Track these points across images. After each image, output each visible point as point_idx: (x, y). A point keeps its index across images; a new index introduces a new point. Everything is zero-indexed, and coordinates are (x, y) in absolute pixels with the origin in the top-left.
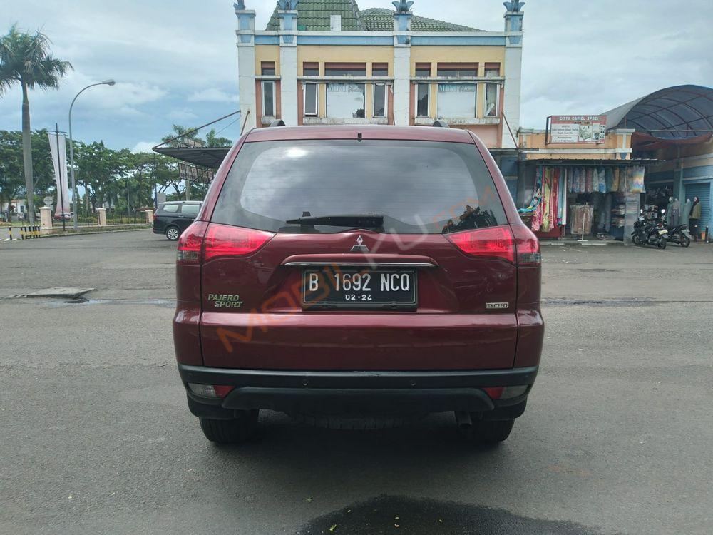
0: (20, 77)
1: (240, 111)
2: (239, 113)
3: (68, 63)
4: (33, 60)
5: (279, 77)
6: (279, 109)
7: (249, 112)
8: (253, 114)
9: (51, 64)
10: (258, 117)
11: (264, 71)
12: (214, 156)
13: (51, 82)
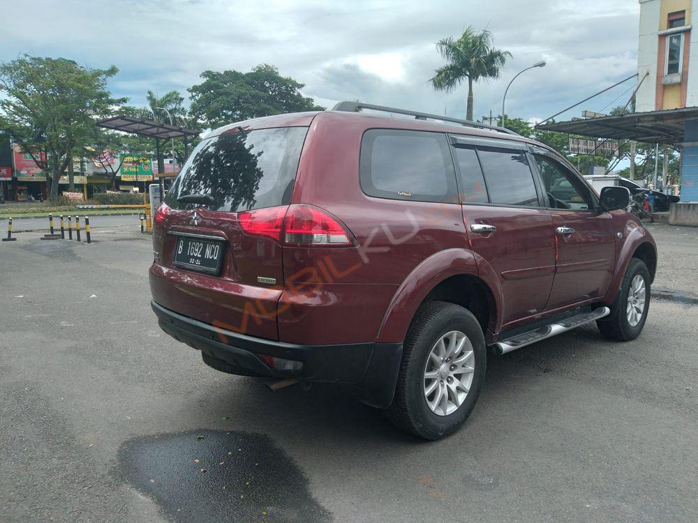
0: (468, 73)
1: (637, 74)
2: (636, 78)
3: (508, 52)
4: (477, 56)
5: (688, 27)
6: (686, 66)
7: (648, 74)
8: (653, 76)
9: (494, 56)
10: (659, 77)
11: (671, 24)
12: (609, 126)
13: (493, 73)
